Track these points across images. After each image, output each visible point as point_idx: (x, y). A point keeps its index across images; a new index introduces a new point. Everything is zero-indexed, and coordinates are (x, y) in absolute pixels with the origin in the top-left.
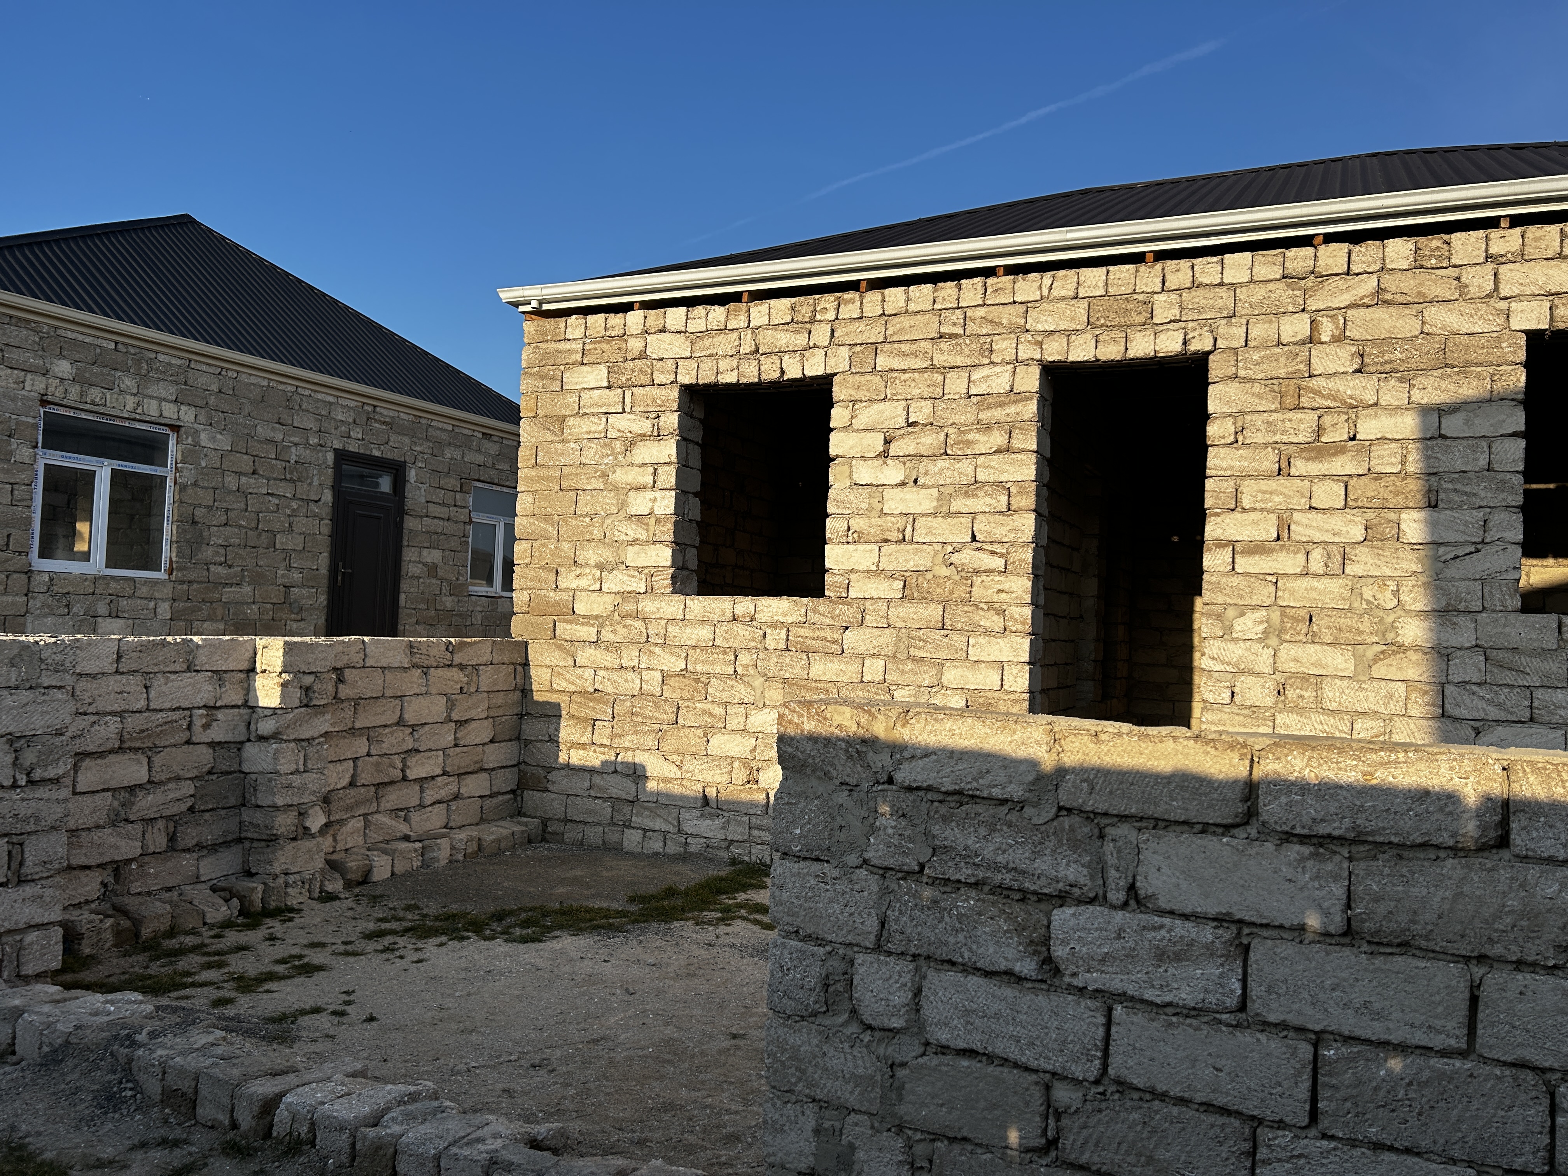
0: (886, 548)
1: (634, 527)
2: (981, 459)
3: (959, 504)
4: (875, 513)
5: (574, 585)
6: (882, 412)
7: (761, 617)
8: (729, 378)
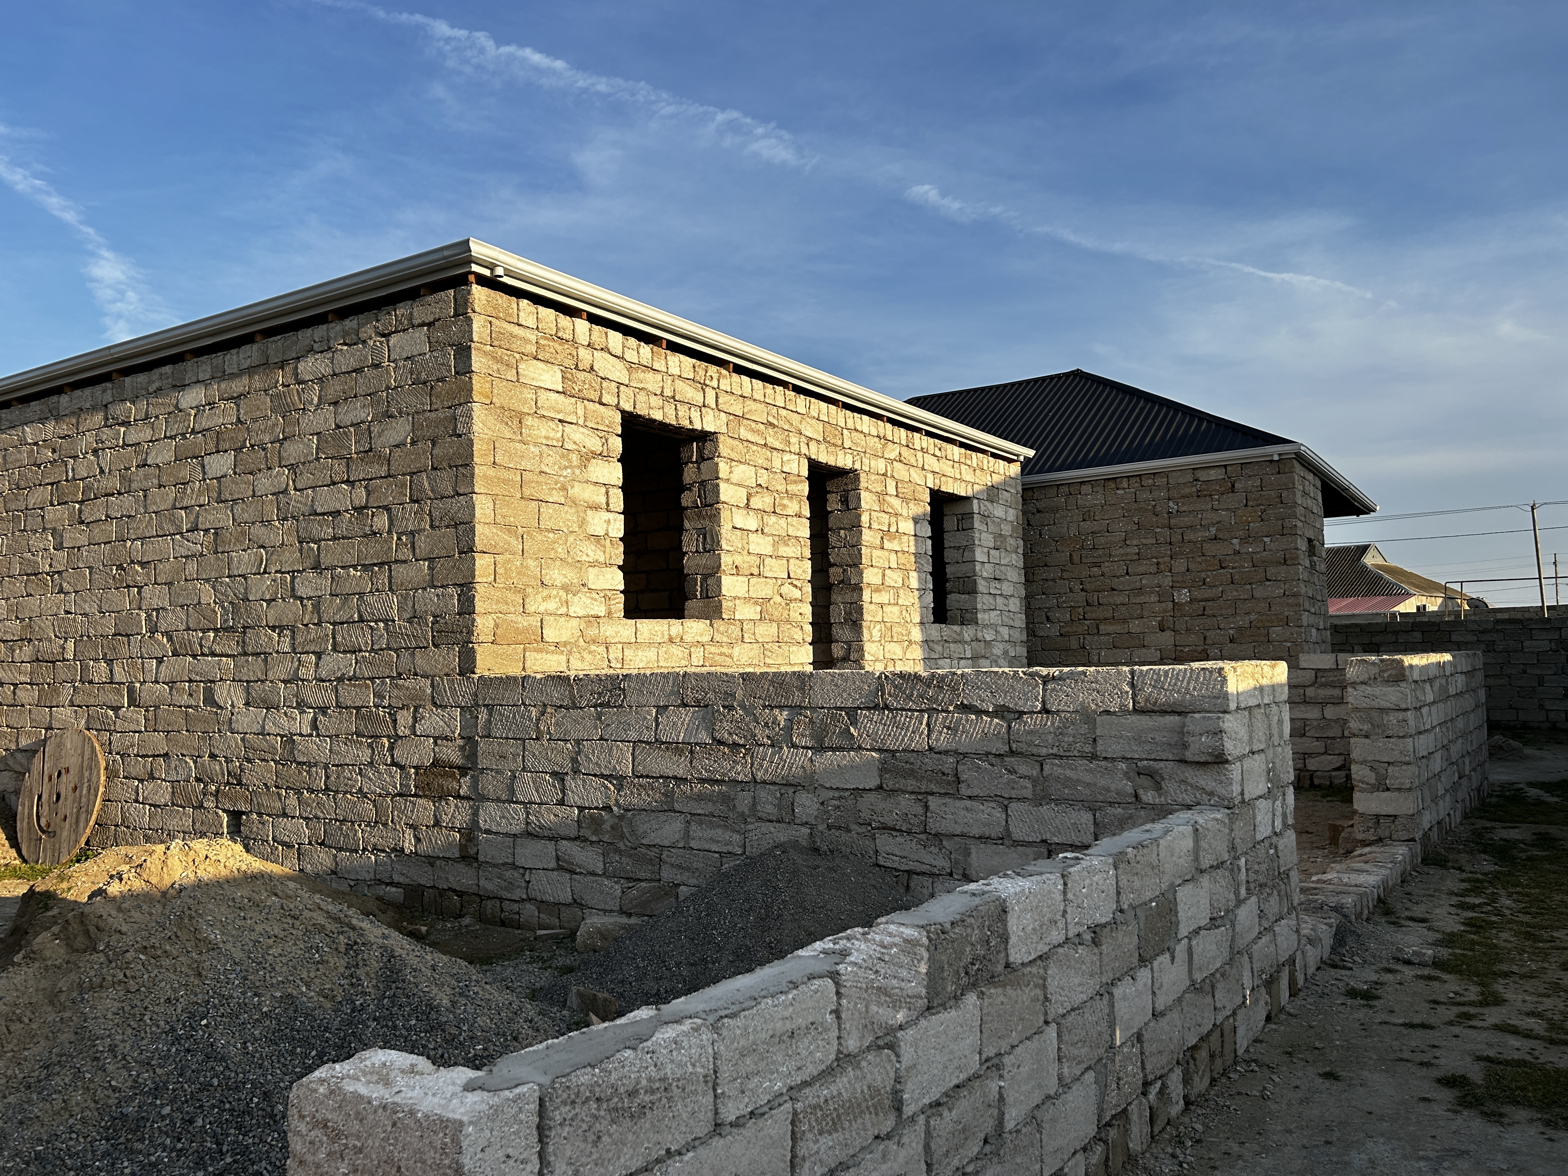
0: (753, 580)
1: (593, 547)
3: (784, 551)
4: (745, 552)
5: (542, 609)
6: (744, 472)
7: (688, 638)
8: (658, 416)
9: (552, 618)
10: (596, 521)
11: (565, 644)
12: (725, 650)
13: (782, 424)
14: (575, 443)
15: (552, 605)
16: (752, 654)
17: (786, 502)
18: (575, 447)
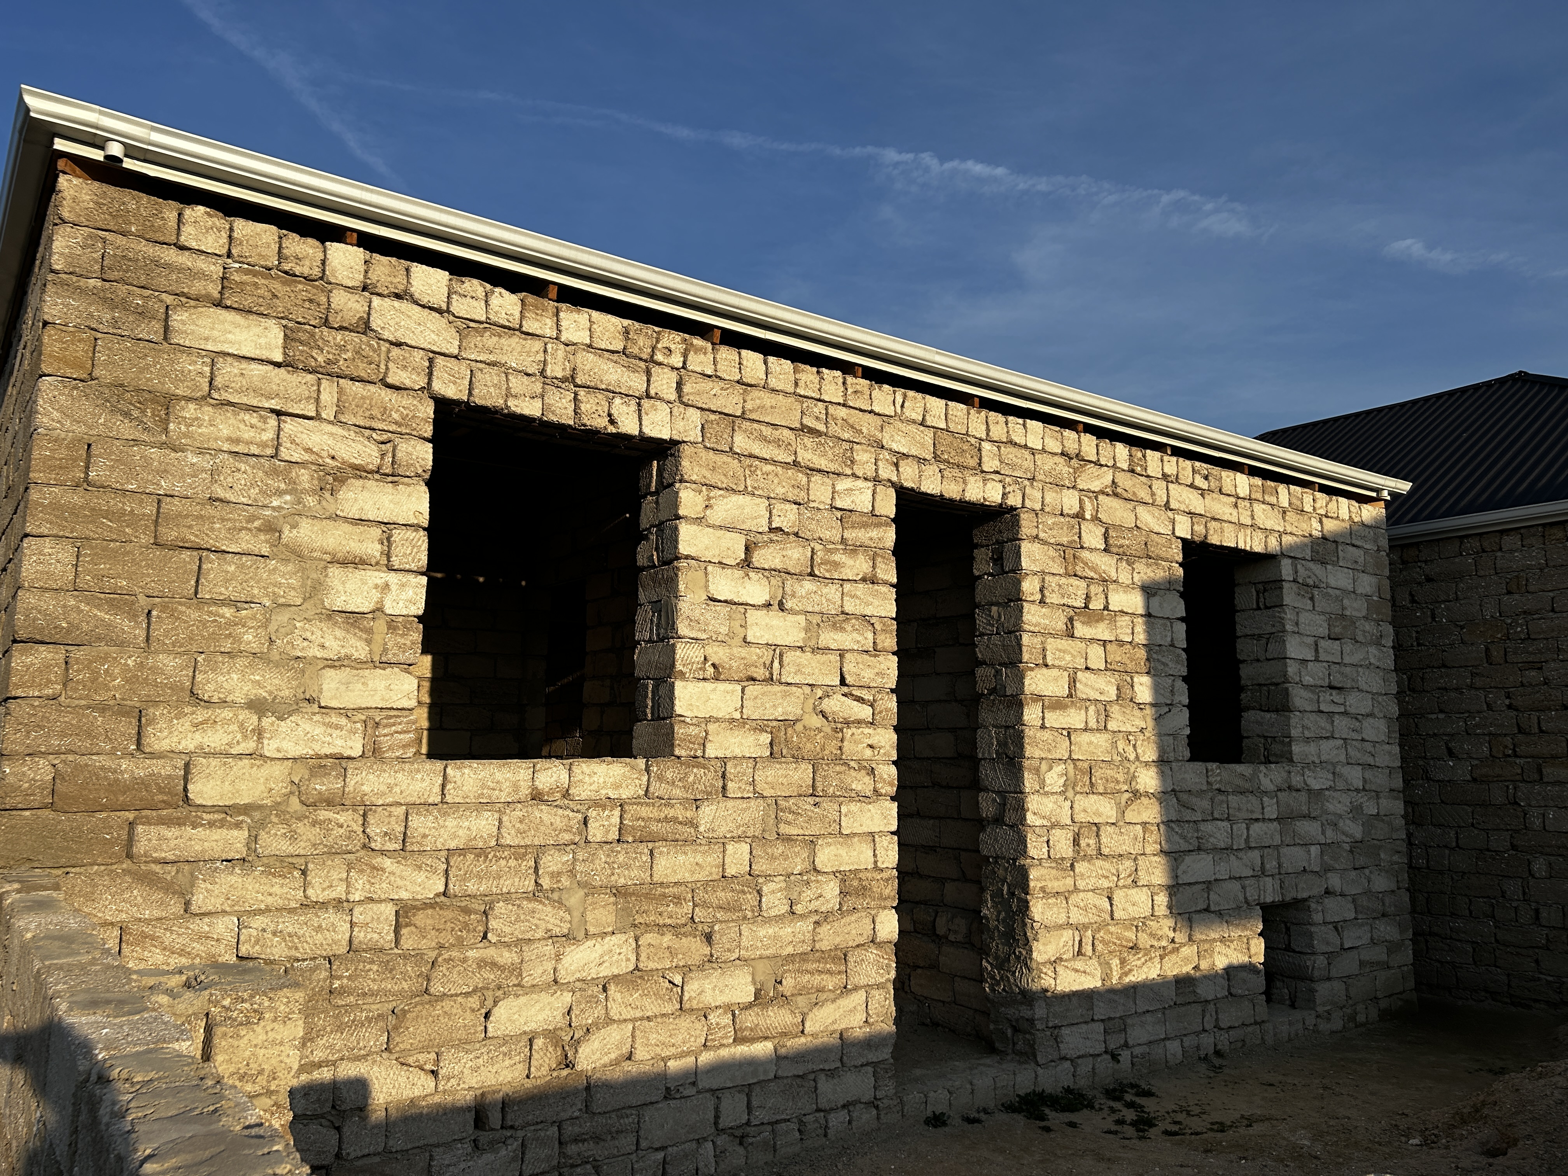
0: (753, 690)
1: (339, 633)
2: (847, 586)
3: (830, 638)
4: (738, 640)
5: (189, 743)
6: (741, 507)
7: (581, 792)
8: (531, 409)
9: (214, 762)
10: (350, 586)
11: (246, 809)
12: (678, 812)
13: (834, 429)
14: (308, 450)
15: (215, 739)
16: (747, 816)
17: (837, 557)
18: (306, 457)
